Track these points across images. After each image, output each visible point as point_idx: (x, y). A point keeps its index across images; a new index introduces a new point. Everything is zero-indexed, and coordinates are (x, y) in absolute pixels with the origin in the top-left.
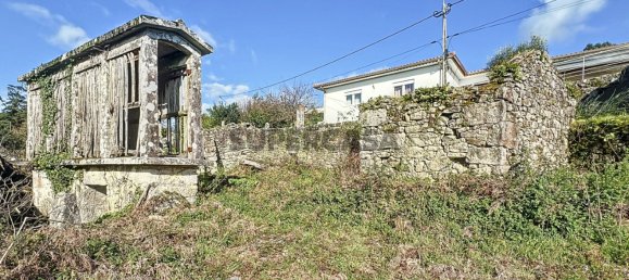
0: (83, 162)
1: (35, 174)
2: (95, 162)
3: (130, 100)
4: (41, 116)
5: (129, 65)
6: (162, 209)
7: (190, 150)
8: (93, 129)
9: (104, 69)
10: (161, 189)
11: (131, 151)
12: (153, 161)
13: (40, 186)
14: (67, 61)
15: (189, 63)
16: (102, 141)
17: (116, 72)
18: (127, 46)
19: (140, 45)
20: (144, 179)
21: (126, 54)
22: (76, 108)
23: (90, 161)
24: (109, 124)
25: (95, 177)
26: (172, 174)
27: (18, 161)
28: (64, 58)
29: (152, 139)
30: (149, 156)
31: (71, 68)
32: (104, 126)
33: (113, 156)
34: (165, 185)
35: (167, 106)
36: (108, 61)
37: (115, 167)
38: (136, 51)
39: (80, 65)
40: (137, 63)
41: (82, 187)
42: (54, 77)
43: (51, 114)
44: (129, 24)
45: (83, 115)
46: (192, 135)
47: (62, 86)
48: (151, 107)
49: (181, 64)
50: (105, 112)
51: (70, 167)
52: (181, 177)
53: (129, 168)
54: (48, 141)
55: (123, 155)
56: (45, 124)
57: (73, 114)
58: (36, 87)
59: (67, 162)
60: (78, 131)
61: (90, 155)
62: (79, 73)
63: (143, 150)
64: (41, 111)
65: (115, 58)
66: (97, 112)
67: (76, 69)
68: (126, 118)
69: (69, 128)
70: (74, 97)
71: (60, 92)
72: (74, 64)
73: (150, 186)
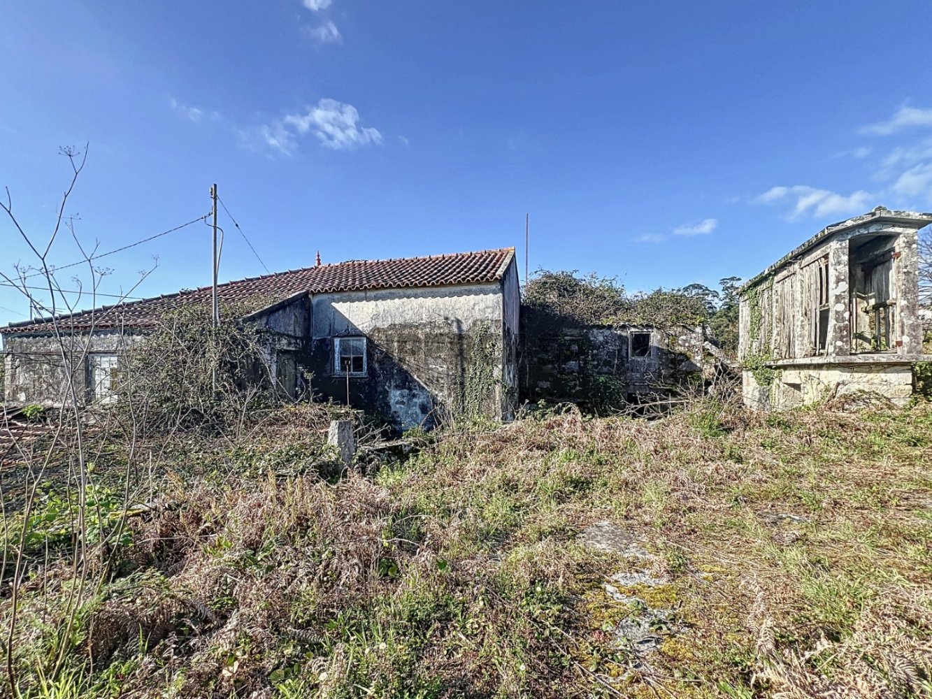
0: (780, 363)
1: (744, 373)
2: (790, 362)
3: (821, 303)
4: (749, 323)
5: (821, 269)
6: (854, 407)
7: (899, 344)
8: (789, 333)
9: (799, 277)
10: (854, 388)
11: (821, 351)
12: (841, 359)
13: (748, 384)
14: (769, 274)
15: (899, 244)
16: (797, 342)
17: (810, 278)
18: (818, 253)
19: (828, 251)
20: (833, 376)
21: (817, 260)
22: (776, 313)
23: (786, 362)
24: (802, 327)
25: (791, 376)
26: (870, 371)
27: (732, 363)
28: (766, 272)
29: (841, 339)
30: (837, 354)
31: (773, 279)
32: (799, 329)
33: (806, 355)
34: (858, 383)
35: (874, 296)
36: (802, 269)
37: (808, 366)
38: (826, 257)
39: (780, 275)
40: (827, 267)
41: (781, 385)
42: (759, 288)
43: (757, 322)
44: (816, 236)
45: (781, 320)
46: (902, 327)
47: (766, 296)
48: (840, 307)
49: (888, 247)
50: (799, 317)
51: (770, 367)
52: (883, 376)
53: (819, 367)
54: (754, 344)
55: (815, 355)
56: (752, 330)
57: (774, 320)
58: (746, 298)
59: (768, 363)
60: (778, 334)
61: (787, 357)
62: (779, 282)
63: (831, 349)
64: (749, 319)
65: (808, 265)
66: (793, 316)
67: (776, 278)
68: (818, 320)
69: (770, 332)
70: (775, 304)
71: (764, 302)
72: (775, 275)
73: (838, 384)
